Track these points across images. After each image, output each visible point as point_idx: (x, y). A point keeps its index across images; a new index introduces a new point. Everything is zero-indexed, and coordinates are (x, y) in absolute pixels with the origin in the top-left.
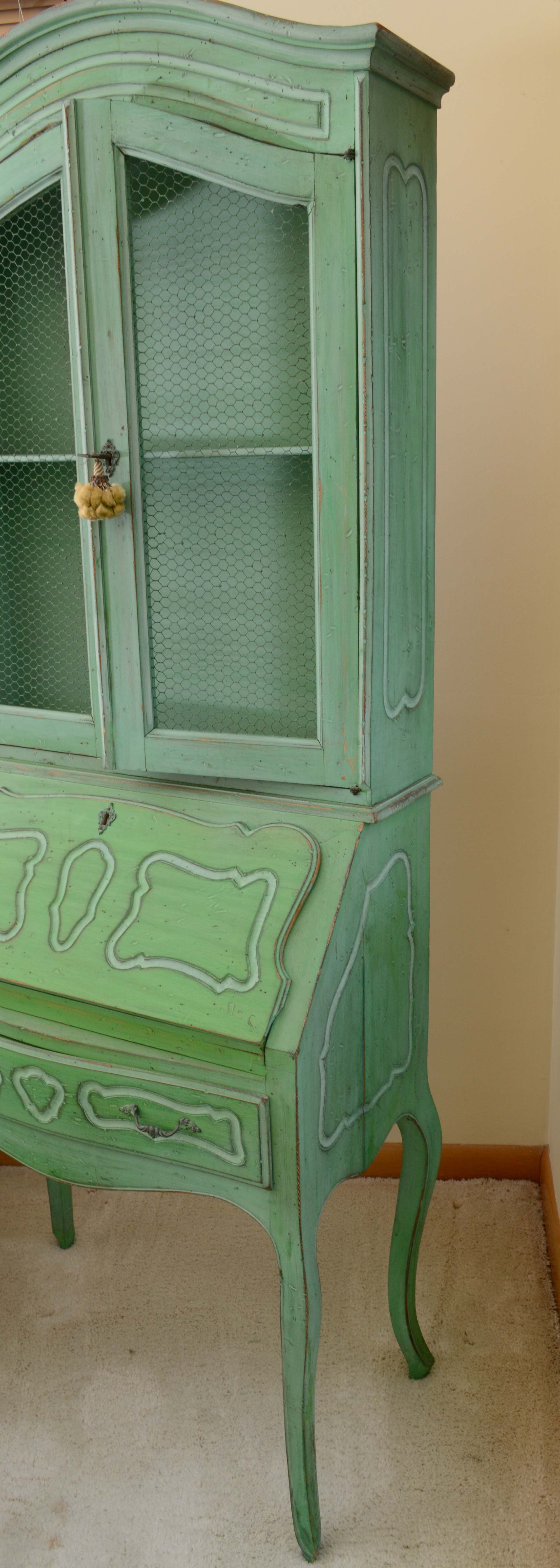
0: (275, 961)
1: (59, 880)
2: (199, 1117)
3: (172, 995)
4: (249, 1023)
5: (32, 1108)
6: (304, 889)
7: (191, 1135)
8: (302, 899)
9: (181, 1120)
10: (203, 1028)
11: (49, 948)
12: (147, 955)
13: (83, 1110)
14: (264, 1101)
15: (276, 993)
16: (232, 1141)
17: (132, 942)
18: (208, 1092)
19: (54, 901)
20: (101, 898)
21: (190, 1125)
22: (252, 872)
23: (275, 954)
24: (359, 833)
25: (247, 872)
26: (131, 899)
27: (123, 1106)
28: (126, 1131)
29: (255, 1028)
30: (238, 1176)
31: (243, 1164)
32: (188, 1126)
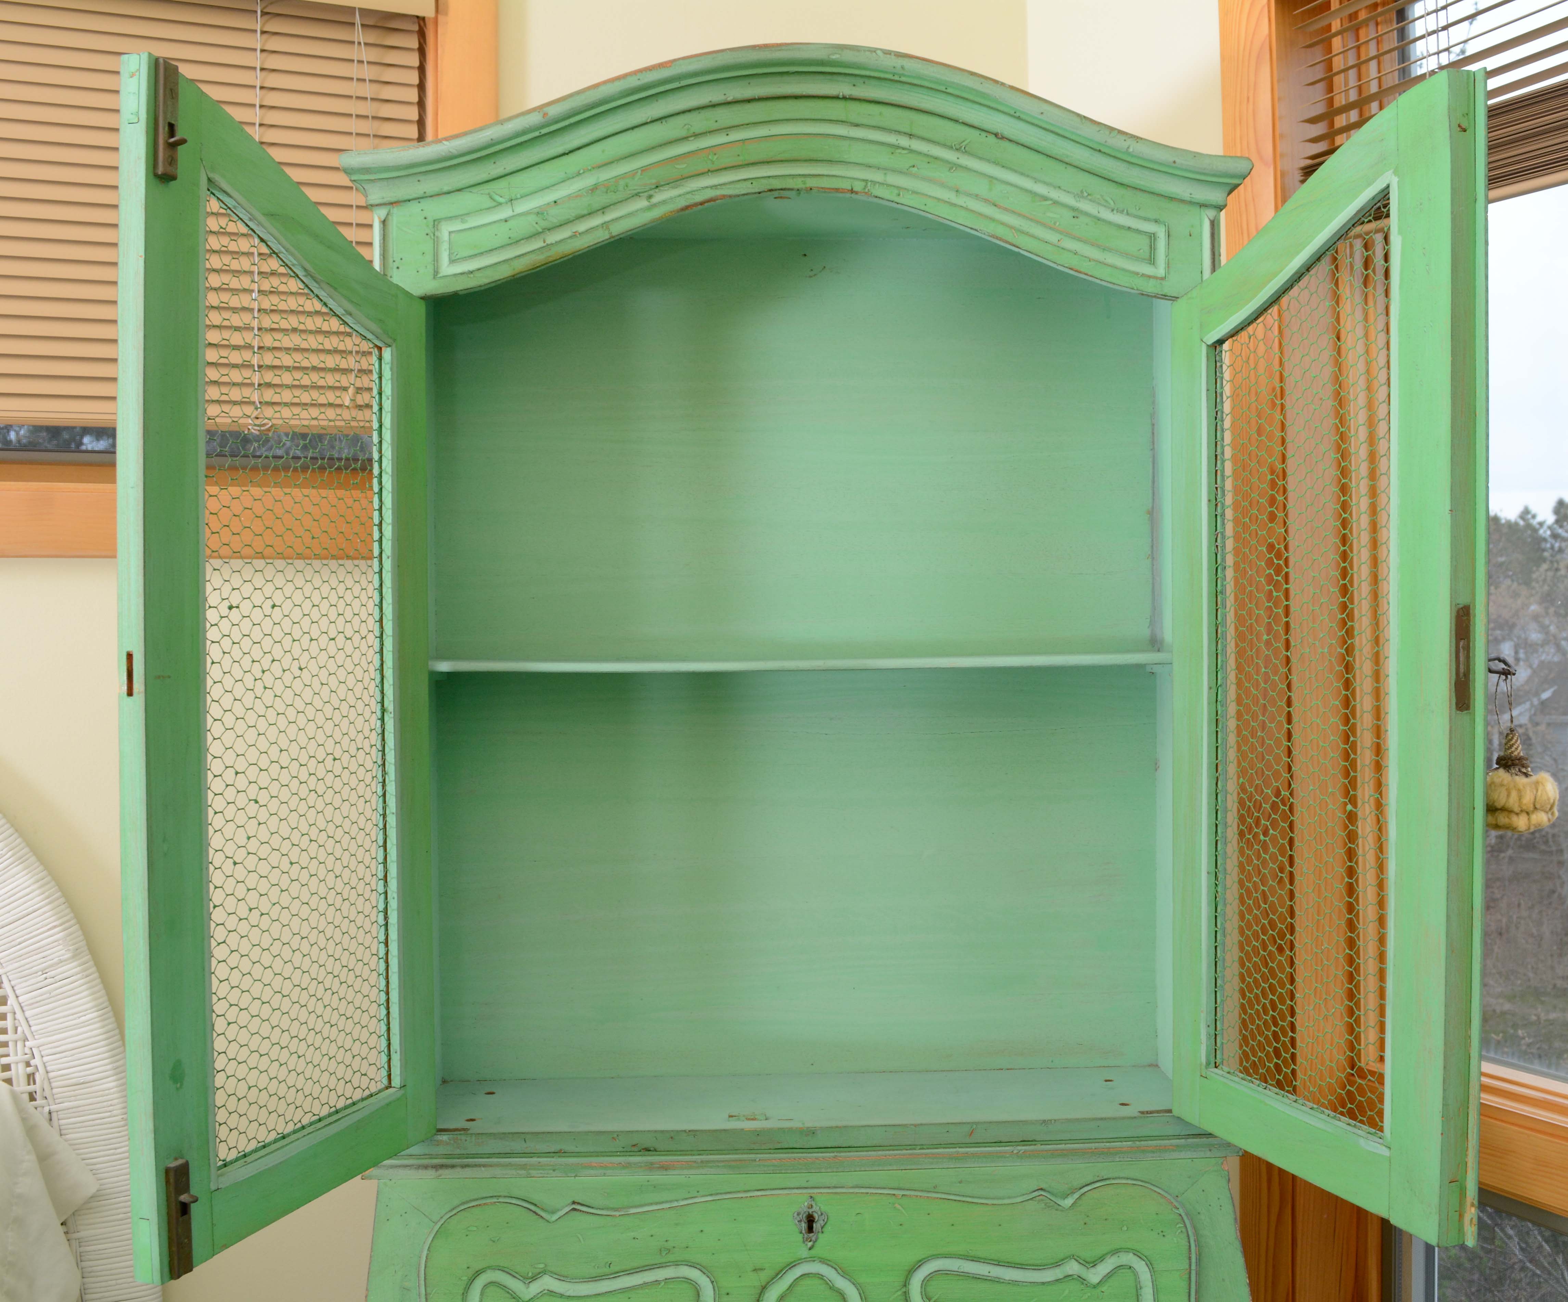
6: (1193, 1267)
22: (1102, 1259)
24: (1226, 1173)
25: (1093, 1260)
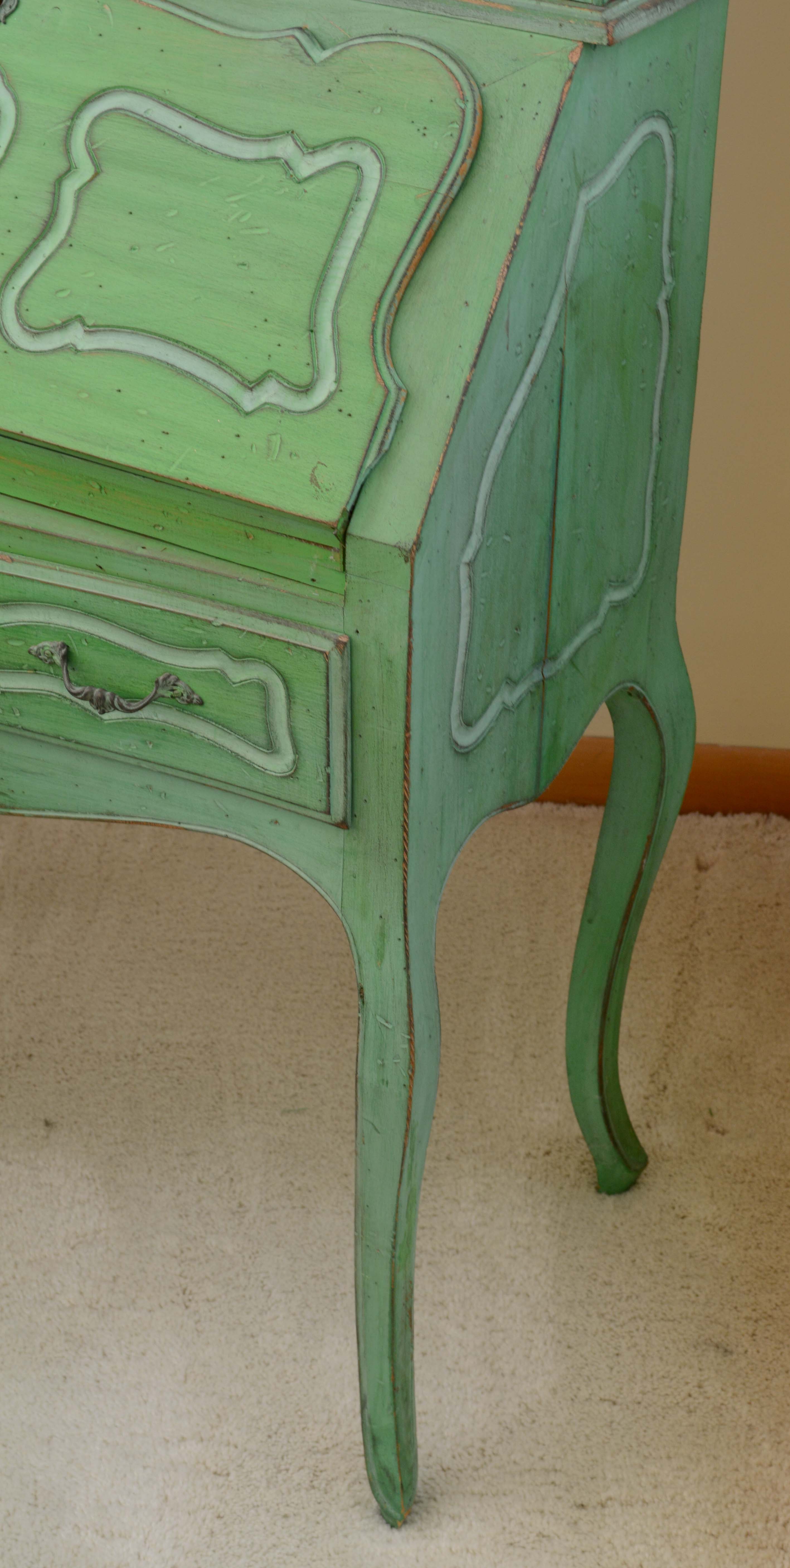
0: (374, 349)
2: (199, 674)
3: (144, 412)
4: (313, 480)
6: (443, 190)
7: (181, 710)
8: (438, 212)
9: (161, 678)
10: (213, 487)
12: (90, 322)
14: (339, 645)
15: (375, 418)
16: (268, 726)
17: (57, 292)
18: (219, 622)
21: (179, 690)
22: (326, 146)
23: (373, 333)
24: (571, 66)
25: (315, 144)
26: (54, 194)
27: (36, 645)
28: (44, 696)
29: (324, 490)
30: (277, 796)
31: (290, 773)
32: (175, 692)
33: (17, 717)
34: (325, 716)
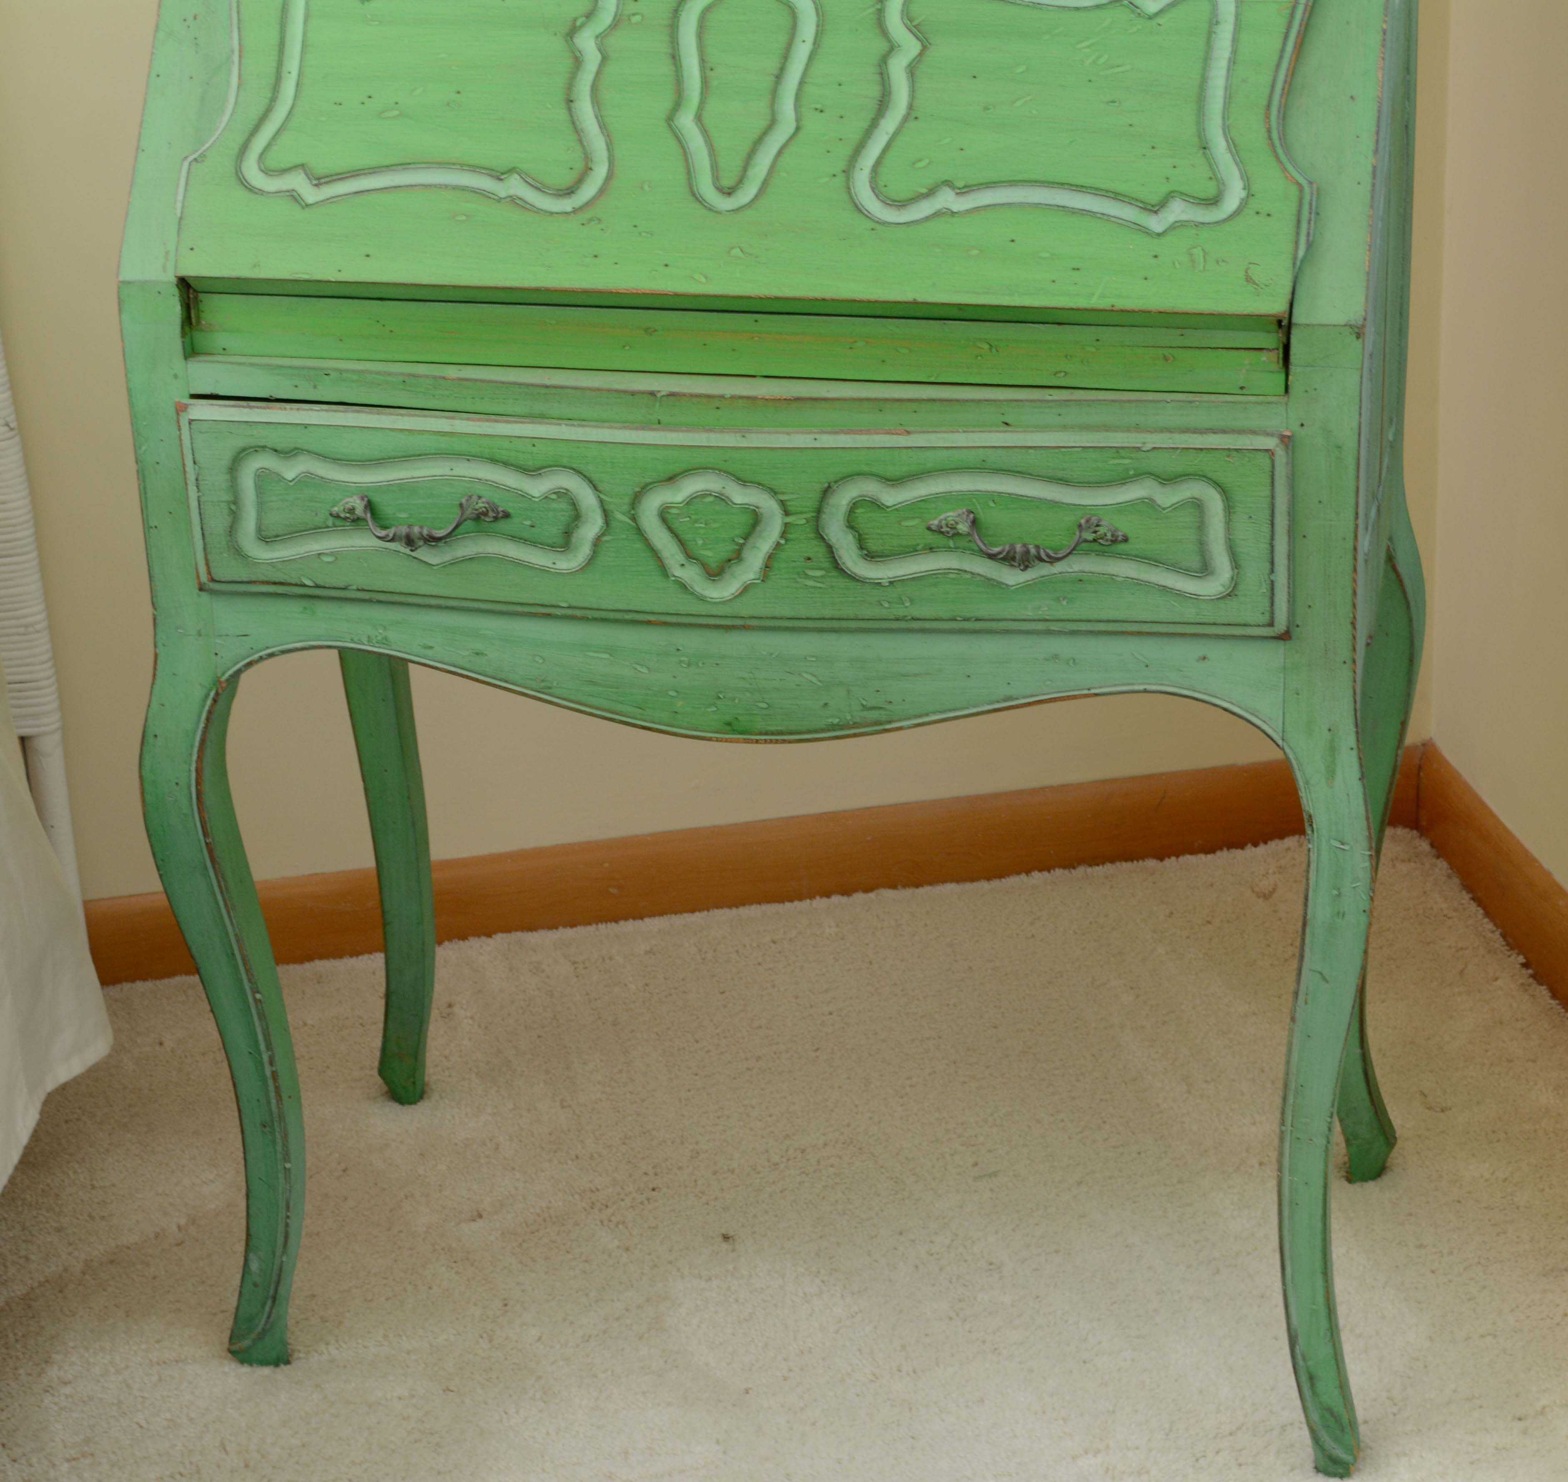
0: (1275, 151)
1: (675, 58)
2: (1122, 508)
3: (1046, 255)
4: (1249, 279)
5: (691, 574)
6: (1302, 1)
7: (1100, 554)
9: (1083, 521)
10: (1143, 307)
11: (698, 206)
12: (961, 184)
13: (830, 548)
14: (1286, 440)
15: (1295, 212)
16: (1202, 547)
17: (914, 163)
18: (1149, 446)
19: (678, 104)
20: (802, 83)
21: (1102, 530)
23: (1270, 138)
26: (881, 74)
27: (935, 519)
28: (940, 576)
29: (1263, 286)
30: (1212, 621)
31: (1227, 592)
32: (1098, 533)
33: (906, 607)
34: (1270, 518)
